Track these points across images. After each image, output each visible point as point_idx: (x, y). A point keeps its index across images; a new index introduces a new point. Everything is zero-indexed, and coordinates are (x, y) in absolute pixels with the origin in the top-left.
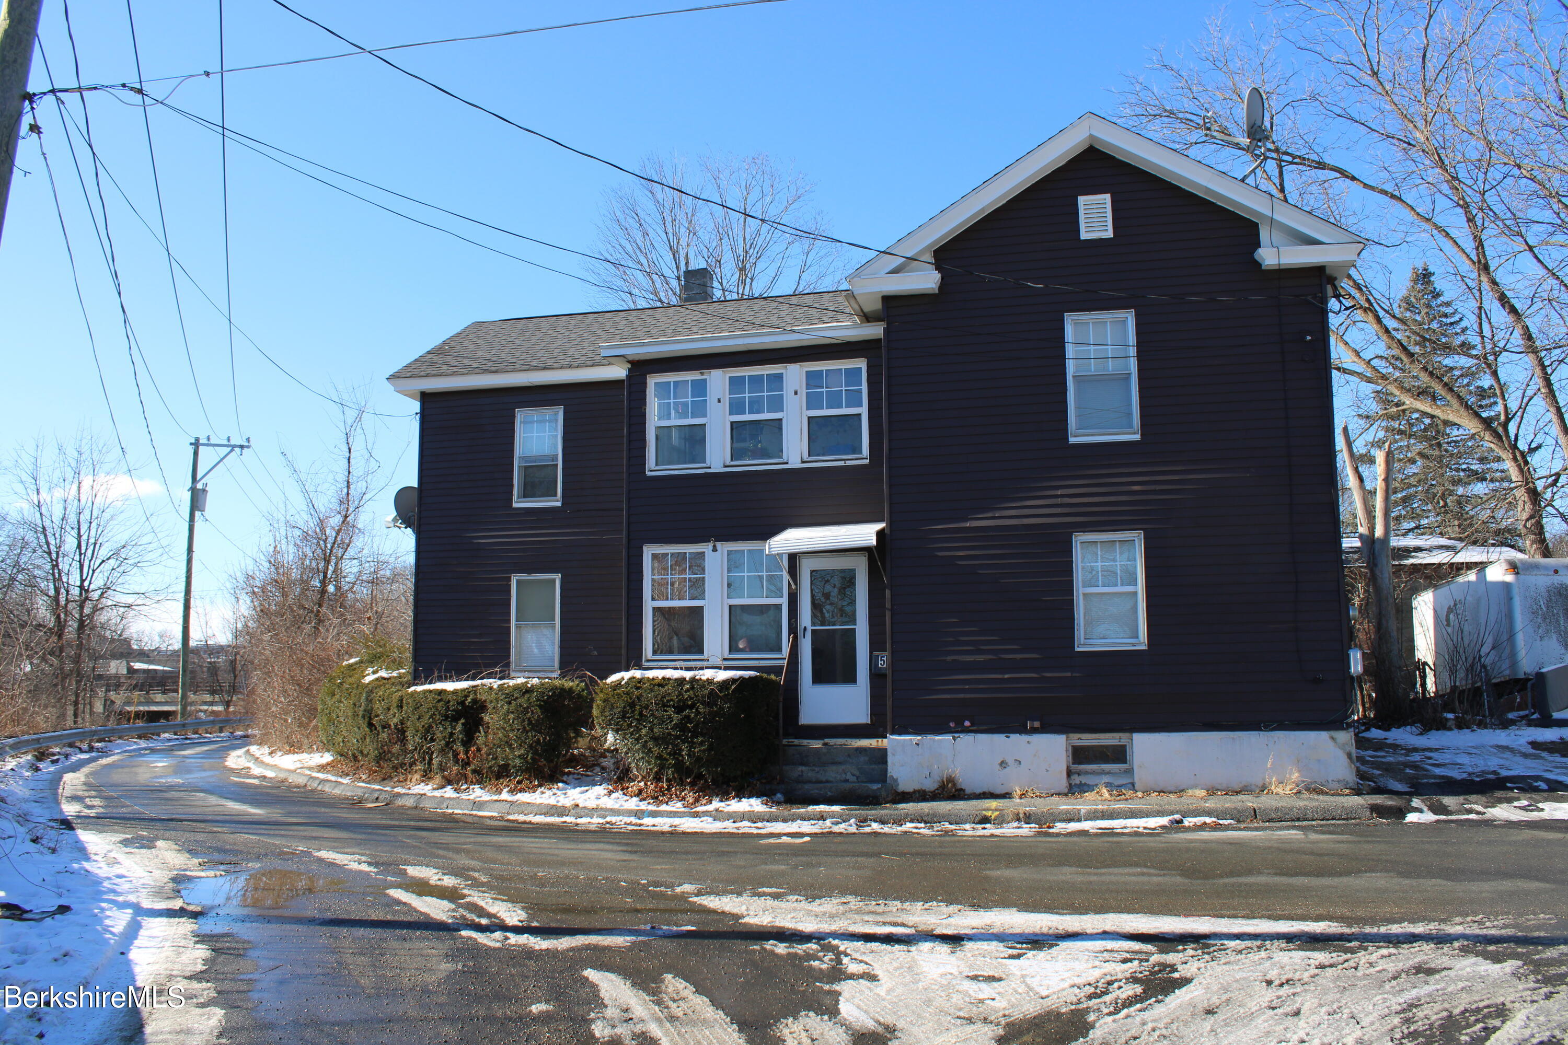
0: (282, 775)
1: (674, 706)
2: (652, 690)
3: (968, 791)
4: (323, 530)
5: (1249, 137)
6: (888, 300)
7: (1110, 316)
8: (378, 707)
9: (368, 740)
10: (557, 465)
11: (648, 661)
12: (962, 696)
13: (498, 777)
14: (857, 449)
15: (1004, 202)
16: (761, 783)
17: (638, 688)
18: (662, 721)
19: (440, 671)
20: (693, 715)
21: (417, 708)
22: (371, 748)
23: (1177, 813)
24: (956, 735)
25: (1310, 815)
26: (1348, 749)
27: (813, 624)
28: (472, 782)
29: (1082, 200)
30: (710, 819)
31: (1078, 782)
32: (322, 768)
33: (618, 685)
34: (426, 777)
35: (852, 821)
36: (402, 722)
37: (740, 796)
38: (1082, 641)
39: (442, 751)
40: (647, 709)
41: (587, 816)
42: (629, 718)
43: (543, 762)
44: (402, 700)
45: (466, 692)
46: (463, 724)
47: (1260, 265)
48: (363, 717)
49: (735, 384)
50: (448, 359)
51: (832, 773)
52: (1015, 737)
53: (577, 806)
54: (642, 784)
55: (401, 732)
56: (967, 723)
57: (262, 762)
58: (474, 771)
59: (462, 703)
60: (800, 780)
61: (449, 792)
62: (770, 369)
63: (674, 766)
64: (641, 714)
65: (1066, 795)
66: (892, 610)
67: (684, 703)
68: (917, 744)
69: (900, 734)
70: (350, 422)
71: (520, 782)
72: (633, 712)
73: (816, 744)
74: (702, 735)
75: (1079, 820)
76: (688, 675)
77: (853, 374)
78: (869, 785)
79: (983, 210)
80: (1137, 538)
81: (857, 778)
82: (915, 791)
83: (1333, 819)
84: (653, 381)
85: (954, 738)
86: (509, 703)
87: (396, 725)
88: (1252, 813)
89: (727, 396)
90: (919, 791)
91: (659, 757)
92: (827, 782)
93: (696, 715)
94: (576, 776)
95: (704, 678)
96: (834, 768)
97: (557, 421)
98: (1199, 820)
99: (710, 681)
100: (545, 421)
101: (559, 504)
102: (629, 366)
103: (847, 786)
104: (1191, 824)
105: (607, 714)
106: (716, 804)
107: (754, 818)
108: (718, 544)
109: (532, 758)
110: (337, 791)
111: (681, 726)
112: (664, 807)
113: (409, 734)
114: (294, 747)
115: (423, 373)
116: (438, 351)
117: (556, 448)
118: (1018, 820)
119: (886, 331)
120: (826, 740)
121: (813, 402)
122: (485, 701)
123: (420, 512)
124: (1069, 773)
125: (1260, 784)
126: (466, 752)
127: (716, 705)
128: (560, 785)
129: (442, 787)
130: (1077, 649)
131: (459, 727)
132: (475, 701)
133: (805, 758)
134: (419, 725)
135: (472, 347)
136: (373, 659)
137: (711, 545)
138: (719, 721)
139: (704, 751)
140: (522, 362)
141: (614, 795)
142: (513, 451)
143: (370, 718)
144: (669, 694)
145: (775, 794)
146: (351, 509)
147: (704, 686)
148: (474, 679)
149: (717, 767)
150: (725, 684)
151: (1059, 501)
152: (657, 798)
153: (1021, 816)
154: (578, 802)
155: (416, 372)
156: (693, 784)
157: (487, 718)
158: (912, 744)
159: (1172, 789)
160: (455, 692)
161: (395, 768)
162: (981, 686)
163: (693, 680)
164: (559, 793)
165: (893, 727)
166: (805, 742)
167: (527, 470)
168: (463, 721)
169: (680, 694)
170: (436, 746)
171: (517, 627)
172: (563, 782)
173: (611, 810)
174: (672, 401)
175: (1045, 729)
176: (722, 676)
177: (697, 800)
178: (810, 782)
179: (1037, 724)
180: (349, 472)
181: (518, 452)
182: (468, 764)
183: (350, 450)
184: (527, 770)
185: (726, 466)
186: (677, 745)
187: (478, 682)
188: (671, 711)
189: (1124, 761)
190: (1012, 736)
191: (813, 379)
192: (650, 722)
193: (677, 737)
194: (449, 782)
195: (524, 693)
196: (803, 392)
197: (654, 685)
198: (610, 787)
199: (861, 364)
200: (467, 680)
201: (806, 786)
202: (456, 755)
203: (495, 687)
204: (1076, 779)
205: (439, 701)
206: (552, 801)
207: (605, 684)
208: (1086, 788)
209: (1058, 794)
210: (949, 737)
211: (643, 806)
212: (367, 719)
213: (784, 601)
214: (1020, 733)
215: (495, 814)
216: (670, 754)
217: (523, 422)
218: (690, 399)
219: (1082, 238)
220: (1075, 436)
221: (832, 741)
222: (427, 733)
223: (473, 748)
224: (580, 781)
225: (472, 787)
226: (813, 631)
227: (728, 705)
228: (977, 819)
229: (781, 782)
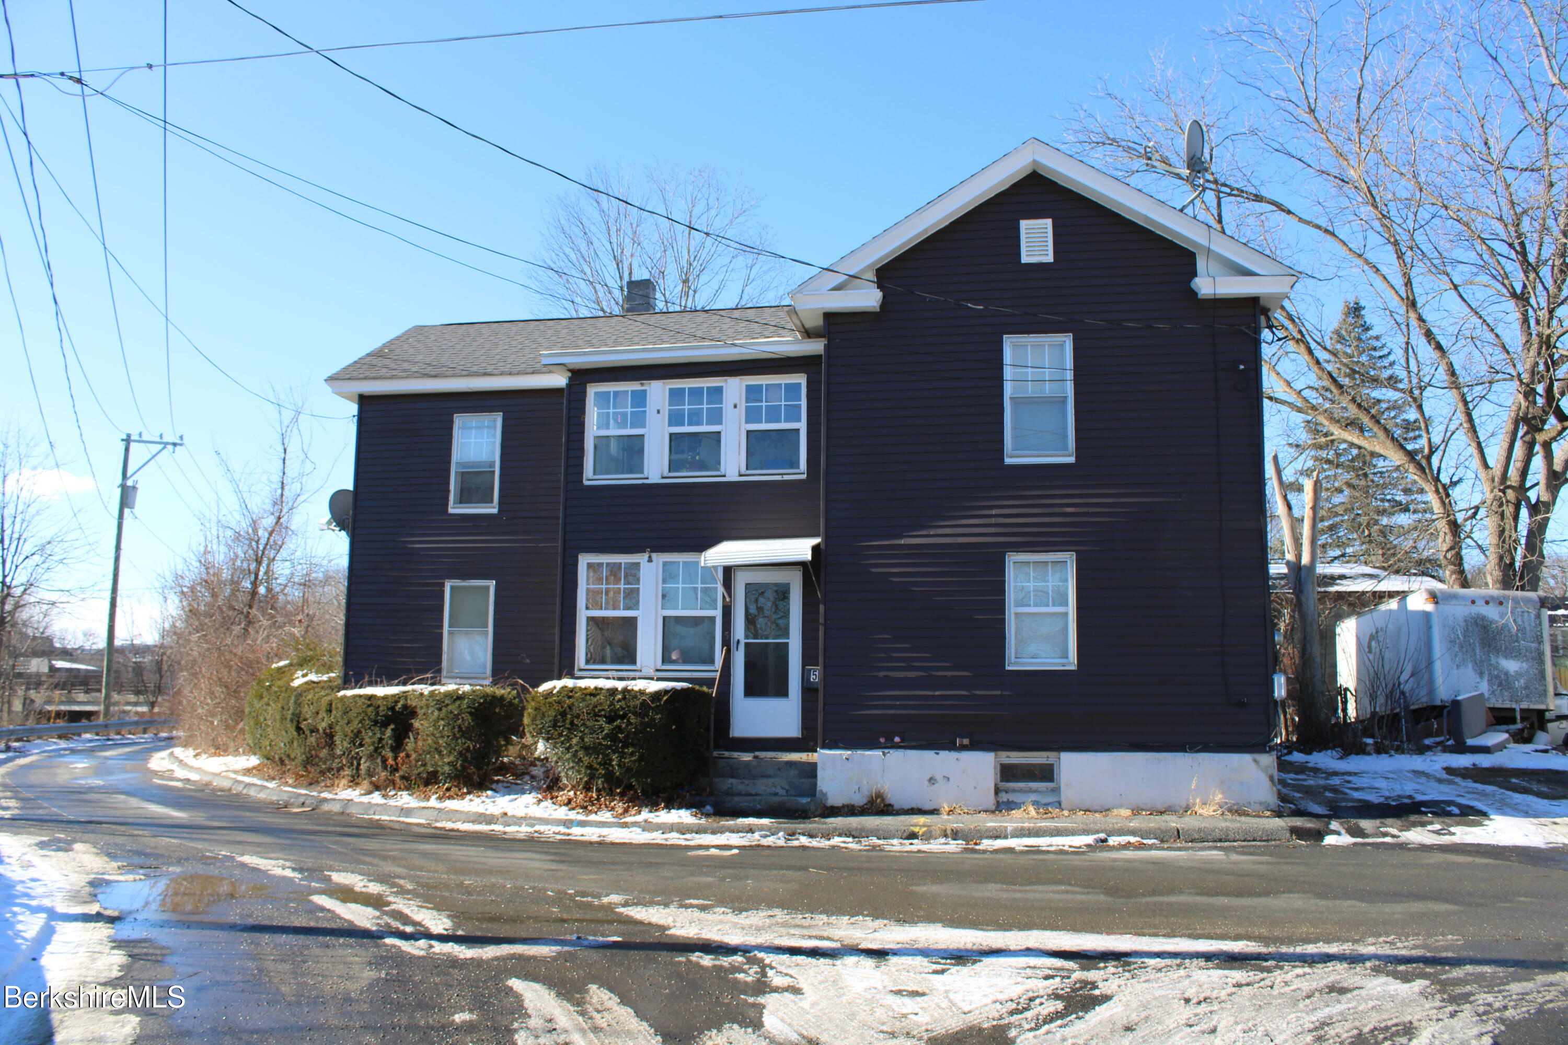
0: (206, 779)
1: (605, 716)
2: (584, 700)
3: (897, 806)
4: (255, 531)
5: (1188, 168)
6: (829, 316)
7: (1049, 339)
8: (307, 711)
9: (295, 744)
10: (494, 472)
11: (581, 670)
12: (892, 712)
13: (427, 783)
14: (794, 464)
15: (947, 223)
16: (691, 795)
17: (570, 697)
18: (593, 731)
19: (370, 676)
20: (624, 726)
21: (346, 713)
22: (298, 753)
23: (1102, 831)
24: (886, 751)
25: (1231, 837)
26: (1270, 772)
27: (747, 637)
28: (400, 788)
29: (1024, 224)
30: (639, 830)
31: (1005, 800)
32: (248, 771)
33: (549, 694)
34: (354, 781)
35: (781, 834)
36: (331, 727)
37: (669, 806)
38: (1013, 660)
39: (371, 757)
40: (578, 718)
41: (515, 824)
42: (560, 727)
43: (472, 769)
44: (331, 705)
45: (396, 698)
46: (392, 730)
47: (1196, 294)
48: (292, 720)
49: (676, 395)
50: (387, 362)
51: (762, 786)
52: (944, 754)
53: (506, 814)
54: (572, 793)
55: (330, 736)
56: (897, 739)
57: (186, 765)
58: (403, 778)
59: (392, 709)
60: (730, 793)
61: (376, 798)
62: (710, 382)
63: (604, 776)
64: (572, 723)
65: (993, 812)
66: (825, 625)
67: (616, 713)
69: (830, 748)
70: (286, 422)
71: (448, 789)
72: (564, 721)
73: (747, 757)
74: (633, 745)
75: (1006, 837)
76: (620, 685)
77: (792, 389)
78: (799, 799)
79: (926, 230)
80: (1069, 559)
81: (787, 791)
82: (844, 806)
83: (1254, 840)
84: (593, 390)
85: (884, 754)
86: (440, 709)
87: (324, 730)
88: (1176, 833)
89: (667, 408)
90: (847, 806)
91: (590, 767)
92: (757, 795)
93: (627, 726)
94: (505, 784)
95: (636, 689)
96: (764, 781)
97: (495, 427)
98: (1123, 839)
99: (642, 692)
100: (482, 427)
101: (495, 511)
102: (569, 374)
103: (776, 799)
104: (1116, 844)
105: (538, 722)
106: (645, 815)
107: (683, 829)
108: (654, 555)
109: (461, 765)
110: (262, 795)
111: (612, 736)
112: (593, 817)
113: (337, 739)
114: (219, 749)
115: (361, 376)
116: (378, 354)
117: (494, 455)
118: (946, 836)
119: (827, 348)
120: (757, 753)
121: (752, 414)
122: (415, 707)
123: (355, 515)
124: (997, 791)
125: (1184, 805)
126: (395, 758)
128: (489, 793)
129: (370, 793)
130: (1008, 668)
131: (389, 732)
132: (405, 707)
133: (735, 771)
134: (348, 730)
135: (412, 351)
136: (303, 663)
137: (646, 555)
138: (650, 732)
139: (634, 761)
140: (462, 368)
141: (543, 804)
142: (450, 456)
143: (298, 722)
144: (601, 704)
145: (704, 806)
146: (285, 510)
147: (636, 697)
148: (405, 684)
149: (646, 777)
150: (657, 695)
151: (993, 520)
152: (586, 807)
153: (949, 832)
154: (506, 810)
155: (354, 374)
156: (622, 795)
157: (416, 724)
158: (842, 759)
159: (1098, 808)
160: (385, 698)
161: (323, 773)
162: (912, 703)
163: (625, 691)
164: (488, 801)
165: (824, 741)
166: (736, 754)
167: (464, 476)
168: (392, 726)
169: (612, 704)
170: (364, 751)
171: (450, 633)
172: (492, 789)
173: (540, 819)
174: (611, 410)
175: (974, 746)
176: (654, 686)
177: (626, 811)
178: (739, 794)
179: (966, 741)
180: (284, 473)
181: (457, 455)
182: (397, 770)
183: (285, 450)
184: (456, 777)
185: (663, 478)
186: (608, 755)
187: (409, 688)
188: (602, 721)
189: (1051, 779)
190: (940, 752)
191: (753, 393)
192: (581, 732)
193: (608, 747)
194: (377, 787)
195: (455, 700)
196: (743, 405)
197: (586, 695)
198: (540, 796)
199: (801, 379)
200: (397, 685)
201: (736, 799)
202: (384, 761)
203: (426, 693)
204: (1004, 797)
205: (369, 706)
206: (481, 809)
207: (537, 692)
208: (1013, 806)
209: (986, 811)
210: (879, 753)
211: (573, 815)
212: (295, 723)
213: (718, 614)
214: (950, 749)
215: (423, 821)
216: (600, 764)
217: (461, 428)
218: (629, 410)
219: (1023, 262)
220: (1011, 457)
221: (762, 754)
222: (356, 738)
223: (402, 754)
224: (511, 789)
225: (400, 793)
226: (747, 645)
227: (659, 716)
228: (905, 835)
229: (711, 794)
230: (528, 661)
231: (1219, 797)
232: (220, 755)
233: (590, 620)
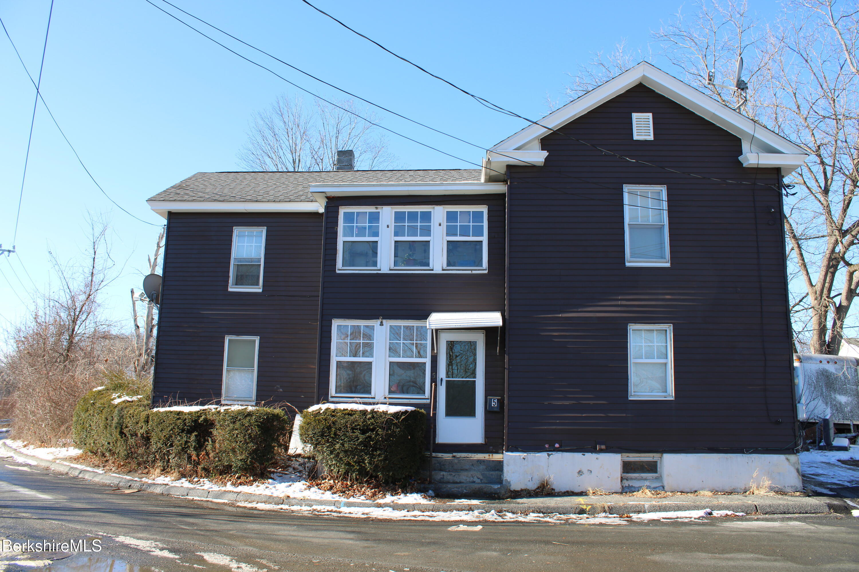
0: (44, 464)
1: (360, 430)
2: (344, 418)
3: (557, 490)
4: (73, 301)
5: (737, 87)
6: (510, 167)
7: (652, 188)
8: (129, 422)
9: (119, 444)
10: (260, 265)
11: (332, 397)
12: (554, 427)
13: (221, 473)
14: (480, 264)
15: (586, 112)
16: (418, 483)
17: (333, 416)
18: (351, 439)
19: (175, 398)
20: (373, 436)
21: (160, 423)
22: (121, 449)
23: (707, 507)
24: (550, 453)
25: (791, 510)
26: (797, 467)
27: (448, 376)
28: (201, 476)
29: (635, 116)
30: (390, 509)
31: (627, 485)
32: (76, 459)
33: (317, 413)
34: (164, 471)
35: (493, 512)
36: (147, 432)
37: (405, 492)
38: (633, 394)
39: (179, 454)
40: (340, 431)
41: (297, 504)
42: (326, 436)
43: (257, 464)
44: (148, 417)
45: (198, 414)
46: (196, 435)
47: (742, 164)
48: (116, 428)
49: (399, 217)
50: (187, 192)
51: (464, 477)
52: (588, 455)
53: (289, 497)
54: (332, 482)
55: (147, 439)
56: (557, 445)
57: (21, 453)
58: (204, 469)
59: (196, 421)
60: (441, 481)
61: (185, 483)
62: (423, 208)
63: (358, 470)
64: (335, 434)
65: (621, 493)
66: (509, 369)
67: (367, 427)
68: (524, 459)
69: (512, 451)
70: (97, 234)
71: (239, 478)
72: (329, 432)
73: (447, 456)
74: (380, 449)
75: (645, 512)
76: (369, 408)
77: (478, 216)
78: (492, 486)
79: (575, 115)
80: (669, 328)
81: (481, 480)
82: (522, 490)
83: (806, 513)
84: (343, 211)
85: (549, 455)
86: (234, 423)
87: (142, 435)
88: (755, 507)
89: (393, 224)
90: (525, 490)
91: (348, 464)
92: (460, 483)
93: (376, 436)
94: (278, 474)
95: (381, 410)
96: (466, 473)
97: (262, 237)
98: (723, 512)
99: (385, 413)
100: (252, 236)
101: (260, 290)
102: (327, 200)
103: (477, 486)
104: (719, 515)
105: (310, 433)
106: (389, 498)
107: (423, 509)
108: (384, 321)
109: (250, 462)
110: (97, 479)
111: (365, 443)
112: (352, 500)
113: (153, 441)
114: (44, 443)
115: (171, 199)
116: (179, 187)
117: (260, 254)
118: (605, 511)
119: (510, 188)
120: (454, 454)
121: (451, 231)
122: (213, 420)
123: (163, 290)
124: (622, 479)
125: (743, 488)
126: (198, 455)
127: (390, 429)
128: (270, 481)
129: (179, 479)
130: (630, 399)
131: (193, 438)
132: (206, 420)
133: (442, 466)
134: (162, 435)
135: (202, 186)
136: (118, 387)
137: (379, 321)
138: (392, 441)
139: (381, 461)
140: (240, 197)
141: (313, 489)
142: (230, 254)
143: (122, 429)
144: (357, 421)
145: (428, 491)
146: (93, 291)
147: (381, 416)
148: (203, 404)
149: (389, 471)
150: (396, 415)
151: (619, 303)
152: (344, 492)
153: (607, 509)
154: (288, 494)
155: (167, 198)
156: (368, 482)
157: (215, 432)
158: (520, 459)
159: (688, 490)
160: (190, 413)
161: (139, 464)
162: (566, 421)
163: (373, 411)
164: (271, 487)
165: (508, 447)
166: (440, 455)
167: (238, 267)
168: (196, 433)
169: (365, 421)
170: (174, 450)
171: (228, 371)
172: (271, 478)
173: (315, 500)
174: (355, 225)
175: (609, 450)
176: (393, 409)
177: (374, 495)
178: (448, 482)
179: (603, 447)
180: (94, 267)
181: (233, 255)
182: (199, 463)
183: (95, 252)
184: (245, 469)
185: (390, 270)
186: (361, 456)
187: (206, 407)
188: (357, 433)
189: (656, 472)
190: (586, 454)
191: (451, 217)
192: (342, 440)
193: (362, 451)
194: (183, 475)
195: (246, 417)
196: (445, 224)
197: (345, 414)
198: (308, 484)
199: (484, 209)
200: (197, 404)
201: (449, 486)
202: (190, 457)
203: (222, 411)
204: (626, 483)
205: (179, 419)
206: (268, 492)
207: (307, 412)
208: (633, 489)
209: (617, 493)
210: (544, 455)
211: (336, 497)
212: (119, 430)
213: (427, 361)
214: (592, 452)
215: (226, 501)
216: (355, 462)
217: (239, 236)
218: (367, 225)
219: (634, 139)
220: (629, 262)
221: (458, 455)
222: (168, 442)
223: (203, 453)
224: (282, 478)
225: (202, 480)
226: (447, 381)
227: (399, 429)
228: (577, 511)
229: (430, 483)
230: (281, 390)
231: (767, 483)
232: (44, 447)
233: (339, 363)
